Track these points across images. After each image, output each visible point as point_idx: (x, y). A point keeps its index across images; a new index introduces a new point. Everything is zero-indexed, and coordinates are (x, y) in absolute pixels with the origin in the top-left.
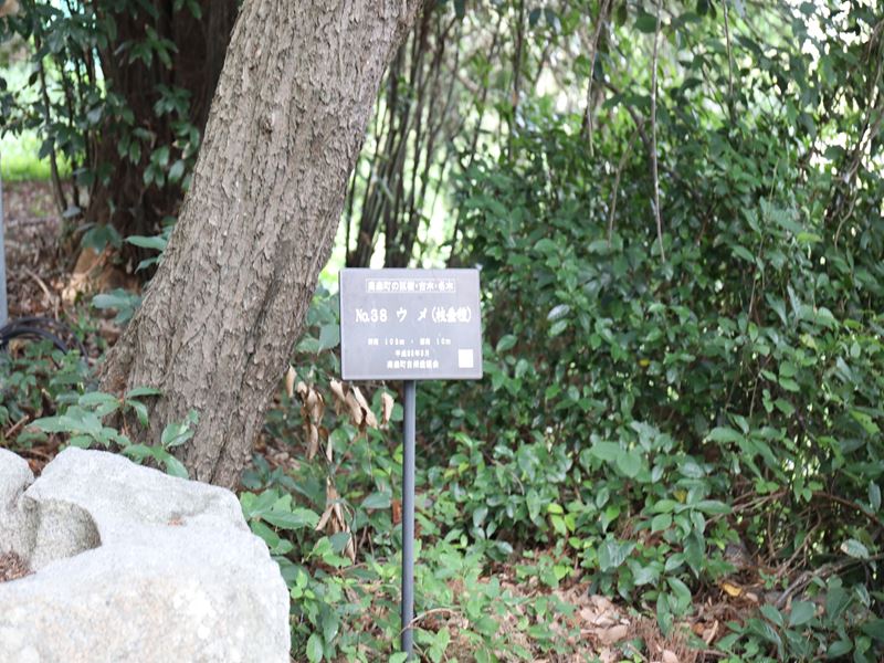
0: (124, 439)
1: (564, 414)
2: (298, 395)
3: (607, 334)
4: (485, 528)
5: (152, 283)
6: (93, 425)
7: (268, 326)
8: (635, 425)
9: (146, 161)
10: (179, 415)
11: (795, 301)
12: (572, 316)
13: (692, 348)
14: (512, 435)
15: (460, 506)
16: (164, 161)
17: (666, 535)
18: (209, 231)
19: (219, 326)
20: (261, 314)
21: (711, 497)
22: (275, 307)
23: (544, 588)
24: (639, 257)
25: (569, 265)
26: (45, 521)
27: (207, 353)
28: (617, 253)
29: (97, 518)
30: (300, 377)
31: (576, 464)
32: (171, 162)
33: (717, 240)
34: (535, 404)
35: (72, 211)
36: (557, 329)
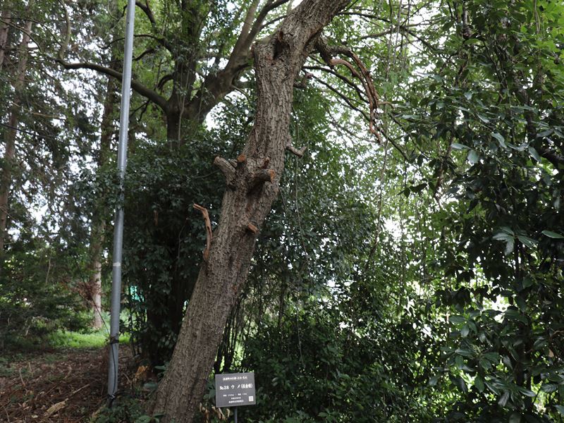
1: (278, 410)
2: (203, 411)
3: (289, 385)
5: (162, 381)
7: (194, 392)
8: (298, 412)
9: (158, 341)
11: (339, 372)
12: (279, 380)
13: (312, 388)
18: (179, 365)
19: (180, 393)
20: (193, 388)
22: (197, 386)
24: (296, 362)
25: (277, 366)
27: (177, 401)
28: (290, 361)
30: (203, 406)
32: (166, 340)
34: (269, 407)
35: (137, 356)
36: (275, 384)
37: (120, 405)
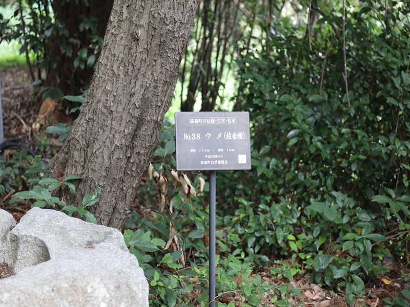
1: (296, 187)
2: (155, 178)
3: (319, 144)
4: (254, 248)
5: (77, 120)
6: (46, 195)
7: (138, 142)
8: (334, 193)
9: (75, 55)
10: (92, 190)
12: (300, 135)
13: (365, 153)
14: (268, 198)
15: (241, 236)
16: (85, 55)
17: (351, 252)
18: (106, 92)
20: (134, 136)
21: (374, 232)
22: (141, 132)
23: (285, 280)
24: (336, 104)
25: (299, 108)
26: (21, 246)
27: (106, 157)
28: (324, 101)
29: (49, 245)
30: (155, 169)
31: (302, 214)
32: (89, 56)
33: (379, 94)
34: (280, 182)
35: (37, 82)
36: (292, 142)
37: (11, 165)
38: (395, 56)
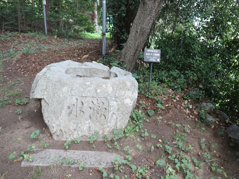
0: (119, 66)
1: (167, 68)
2: (138, 63)
3: (173, 59)
4: (157, 80)
5: (123, 49)
6: (116, 64)
7: (136, 55)
8: (176, 70)
10: (125, 64)
11: (197, 57)
12: (169, 57)
13: (183, 62)
14: (161, 70)
15: (155, 77)
16: (123, 36)
17: (179, 83)
18: (130, 43)
19: (130, 54)
20: (135, 53)
21: (184, 79)
23: (164, 87)
24: (178, 51)
25: (169, 51)
26: (111, 74)
27: (129, 57)
28: (175, 50)
29: (117, 74)
30: (138, 61)
31: (168, 74)
33: (187, 49)
34: (164, 67)
35: (112, 42)
36: (168, 58)
37: (107, 58)
38: (192, 41)
